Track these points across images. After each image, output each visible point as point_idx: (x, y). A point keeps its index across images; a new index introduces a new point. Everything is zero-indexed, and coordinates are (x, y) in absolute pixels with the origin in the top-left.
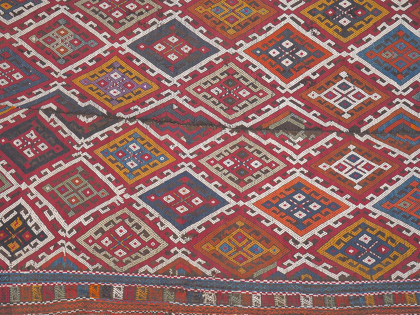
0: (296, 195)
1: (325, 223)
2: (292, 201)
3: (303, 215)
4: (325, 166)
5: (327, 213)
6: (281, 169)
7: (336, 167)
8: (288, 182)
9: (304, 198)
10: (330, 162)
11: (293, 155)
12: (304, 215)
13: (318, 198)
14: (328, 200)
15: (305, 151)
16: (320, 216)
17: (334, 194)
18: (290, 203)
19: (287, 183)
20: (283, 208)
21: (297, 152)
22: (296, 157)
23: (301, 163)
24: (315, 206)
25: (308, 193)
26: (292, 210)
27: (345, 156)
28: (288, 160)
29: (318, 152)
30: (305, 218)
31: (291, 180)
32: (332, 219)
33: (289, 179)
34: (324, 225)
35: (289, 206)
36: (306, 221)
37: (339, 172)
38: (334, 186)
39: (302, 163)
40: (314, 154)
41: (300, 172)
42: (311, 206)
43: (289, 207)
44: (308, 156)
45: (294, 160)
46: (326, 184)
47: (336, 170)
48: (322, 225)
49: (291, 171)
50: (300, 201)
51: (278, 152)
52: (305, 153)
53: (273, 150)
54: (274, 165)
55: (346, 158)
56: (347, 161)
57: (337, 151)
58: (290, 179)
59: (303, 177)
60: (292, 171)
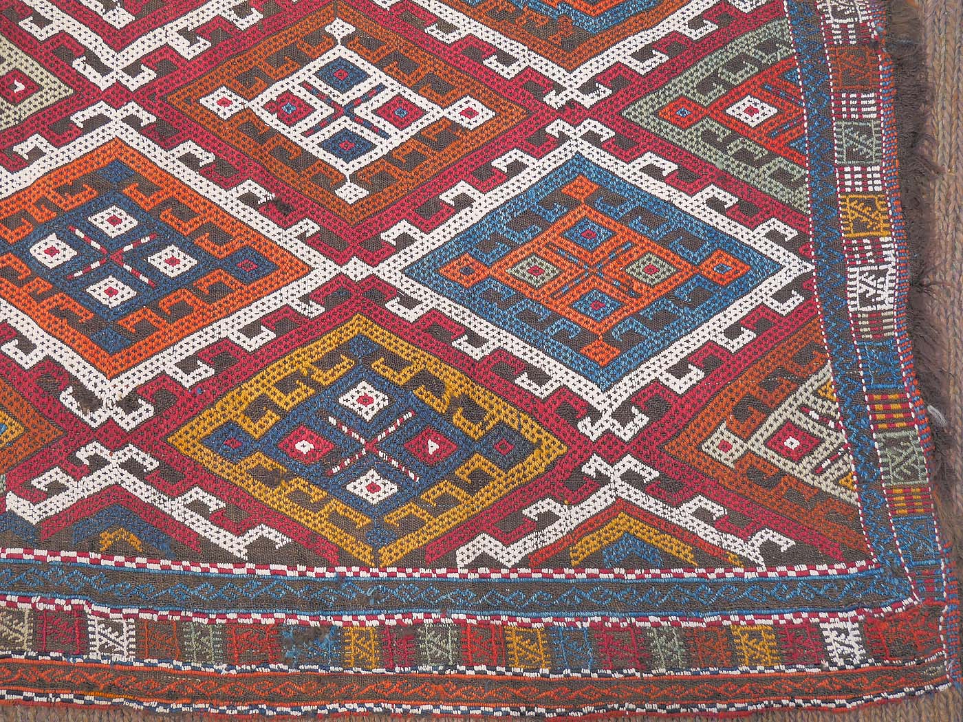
0: (103, 214)
1: (208, 329)
2: (82, 235)
3: (125, 292)
4: (224, 102)
5: (219, 290)
6: (46, 104)
7: (271, 106)
8: (73, 158)
9: (130, 227)
10: (248, 85)
11: (99, 48)
12: (127, 293)
13: (187, 227)
14: (225, 238)
15: (150, 35)
16: (189, 302)
17: (252, 217)
18: (73, 242)
19: (67, 161)
20: (43, 261)
21: (118, 39)
22: (112, 60)
23: (128, 85)
24: (173, 261)
25: (147, 204)
26: (80, 273)
27: (312, 64)
28: (80, 69)
29: (203, 41)
30: (129, 306)
31: (85, 151)
32: (238, 313)
33: (78, 147)
34: (205, 337)
35: (70, 253)
36: (133, 319)
37: (281, 128)
38: (255, 185)
39: (134, 83)
40: (186, 50)
41: (123, 120)
42: (157, 260)
43: (68, 258)
44: (163, 59)
45: (104, 70)
46: (223, 175)
47: (271, 120)
48: (195, 336)
49: (89, 113)
50: (113, 236)
51: (41, 34)
52: (148, 43)
53: (21, 24)
54: (21, 87)
55: (314, 71)
56: (317, 83)
57: (278, 42)
58: (82, 147)
59: (134, 139)
60: (93, 114)
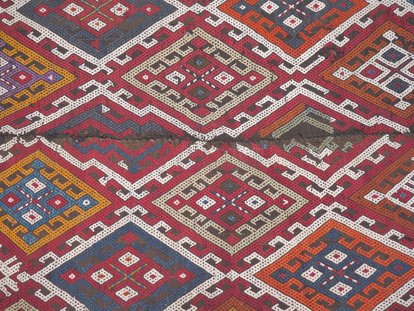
0: (331, 254)
1: (387, 299)
2: (324, 265)
3: (347, 288)
4: (375, 197)
5: (388, 281)
6: (299, 208)
7: (395, 196)
8: (314, 230)
9: (344, 258)
10: (384, 188)
11: (317, 180)
12: (348, 289)
13: (369, 254)
14: (386, 257)
15: (338, 172)
16: (377, 288)
17: (396, 246)
18: (320, 269)
19: (311, 232)
20: (310, 280)
21: (325, 176)
22: (323, 185)
23: (332, 195)
24: (366, 271)
25: (350, 247)
26: (326, 282)
27: (409, 175)
28: (310, 191)
29: (360, 171)
30: (350, 294)
31: (318, 227)
32: (399, 290)
33: (315, 225)
34: (386, 303)
35: (320, 274)
36: (353, 300)
37: (401, 204)
38: (395, 231)
39: (335, 194)
40: (354, 176)
41: (333, 211)
42: (359, 271)
43: (319, 276)
44: (345, 181)
45: (320, 190)
46: (380, 229)
47: (396, 201)
48: (382, 303)
49: (317, 209)
50: (337, 263)
51: (292, 178)
52: (338, 175)
53: (282, 174)
54: (286, 202)
55: (410, 178)
56: (413, 183)
57: (393, 167)
58: (316, 225)
59: (339, 218)
60: (319, 210)
